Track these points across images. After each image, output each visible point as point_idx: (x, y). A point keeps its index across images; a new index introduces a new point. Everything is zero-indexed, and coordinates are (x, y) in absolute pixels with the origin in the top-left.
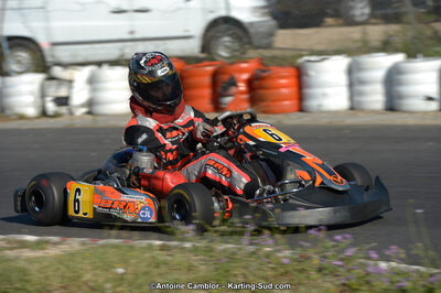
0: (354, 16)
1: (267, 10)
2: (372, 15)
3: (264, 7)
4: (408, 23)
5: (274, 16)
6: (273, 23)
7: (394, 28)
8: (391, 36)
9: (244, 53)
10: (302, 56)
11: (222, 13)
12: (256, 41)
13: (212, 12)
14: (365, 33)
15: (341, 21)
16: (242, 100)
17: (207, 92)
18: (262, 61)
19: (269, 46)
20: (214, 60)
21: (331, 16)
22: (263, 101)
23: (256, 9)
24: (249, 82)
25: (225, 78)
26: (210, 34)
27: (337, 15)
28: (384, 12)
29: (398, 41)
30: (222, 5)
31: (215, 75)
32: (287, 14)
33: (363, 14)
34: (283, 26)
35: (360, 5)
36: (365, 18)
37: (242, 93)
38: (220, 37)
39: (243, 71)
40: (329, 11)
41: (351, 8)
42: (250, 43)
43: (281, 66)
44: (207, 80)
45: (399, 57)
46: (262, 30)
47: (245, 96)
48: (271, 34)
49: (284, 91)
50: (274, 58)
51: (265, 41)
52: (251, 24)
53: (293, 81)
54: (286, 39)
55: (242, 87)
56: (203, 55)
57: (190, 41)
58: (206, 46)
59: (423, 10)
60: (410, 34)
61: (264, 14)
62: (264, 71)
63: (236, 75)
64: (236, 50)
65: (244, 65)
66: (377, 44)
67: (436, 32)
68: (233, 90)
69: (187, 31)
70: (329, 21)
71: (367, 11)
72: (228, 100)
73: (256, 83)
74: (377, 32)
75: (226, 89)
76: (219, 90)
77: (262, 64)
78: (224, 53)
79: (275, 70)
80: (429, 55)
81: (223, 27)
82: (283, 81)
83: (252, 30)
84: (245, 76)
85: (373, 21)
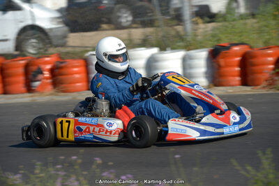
0: (121, 22)
1: (61, 20)
2: (134, 22)
3: (59, 18)
4: (158, 27)
5: (67, 23)
6: (66, 29)
7: (149, 30)
8: (147, 36)
9: (46, 50)
10: (88, 51)
11: (30, 22)
12: (55, 42)
13: (21, 22)
14: (130, 34)
15: (112, 26)
16: (47, 84)
17: (21, 79)
18: (60, 56)
19: (64, 45)
20: (25, 56)
21: (106, 23)
22: (62, 84)
23: (53, 19)
24: (52, 71)
25: (34, 68)
26: (22, 37)
27: (109, 22)
28: (142, 19)
29: (153, 39)
30: (29, 17)
31: (27, 67)
32: (75, 22)
33: (127, 21)
34: (73, 30)
35: (125, 15)
36: (129, 23)
37: (47, 78)
38: (28, 40)
39: (47, 63)
40: (104, 19)
41: (119, 17)
42: (50, 43)
43: (74, 59)
44: (21, 70)
45: (155, 50)
46: (59, 33)
47: (49, 81)
48: (65, 37)
49: (77, 76)
50: (67, 53)
51: (60, 42)
52: (51, 29)
53: (82, 69)
54: (75, 39)
55: (47, 74)
56: (17, 53)
57: (8, 42)
58: (19, 46)
59: (168, 18)
60: (161, 34)
61: (59, 23)
62: (62, 63)
63: (42, 66)
64: (40, 49)
65: (47, 59)
66: (139, 42)
67: (178, 32)
68: (40, 77)
69: (5, 36)
70: (104, 26)
71: (130, 18)
72: (37, 84)
73: (57, 71)
74: (138, 33)
75: (35, 76)
76: (30, 77)
77: (60, 58)
78: (32, 51)
79: (70, 62)
80: (174, 48)
81: (31, 32)
82: (76, 69)
83: (51, 34)
84: (49, 67)
85: (134, 26)
